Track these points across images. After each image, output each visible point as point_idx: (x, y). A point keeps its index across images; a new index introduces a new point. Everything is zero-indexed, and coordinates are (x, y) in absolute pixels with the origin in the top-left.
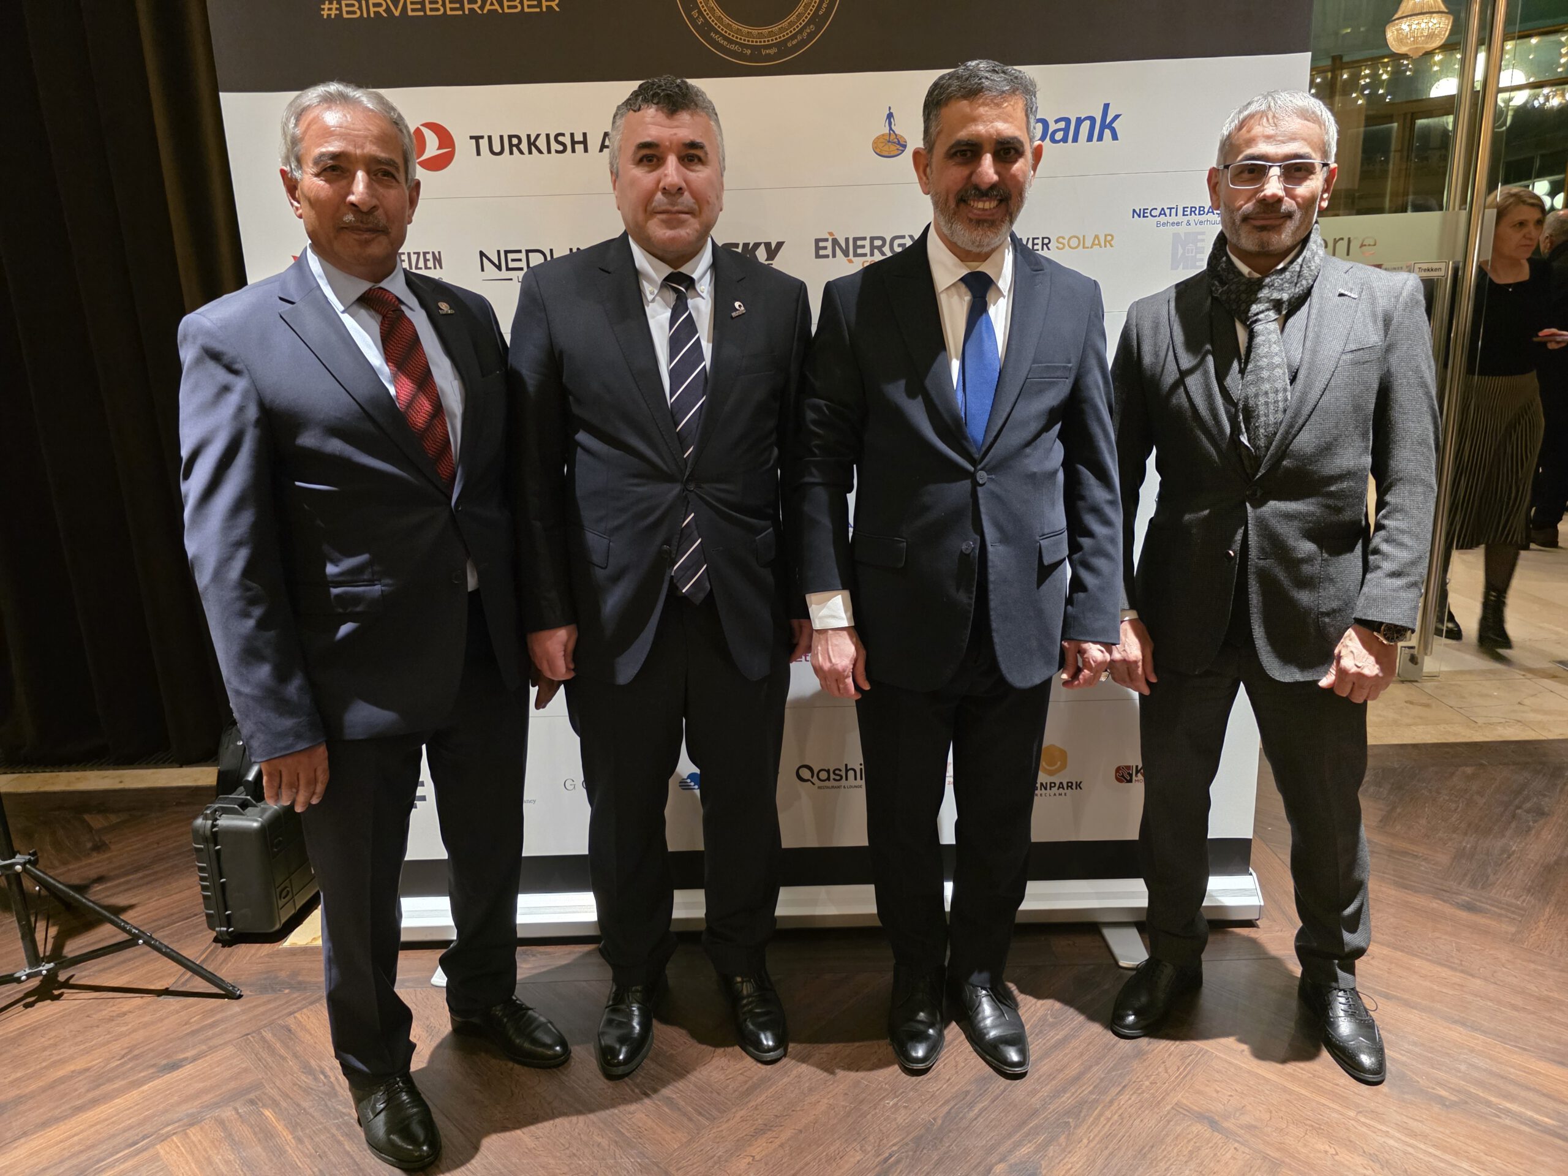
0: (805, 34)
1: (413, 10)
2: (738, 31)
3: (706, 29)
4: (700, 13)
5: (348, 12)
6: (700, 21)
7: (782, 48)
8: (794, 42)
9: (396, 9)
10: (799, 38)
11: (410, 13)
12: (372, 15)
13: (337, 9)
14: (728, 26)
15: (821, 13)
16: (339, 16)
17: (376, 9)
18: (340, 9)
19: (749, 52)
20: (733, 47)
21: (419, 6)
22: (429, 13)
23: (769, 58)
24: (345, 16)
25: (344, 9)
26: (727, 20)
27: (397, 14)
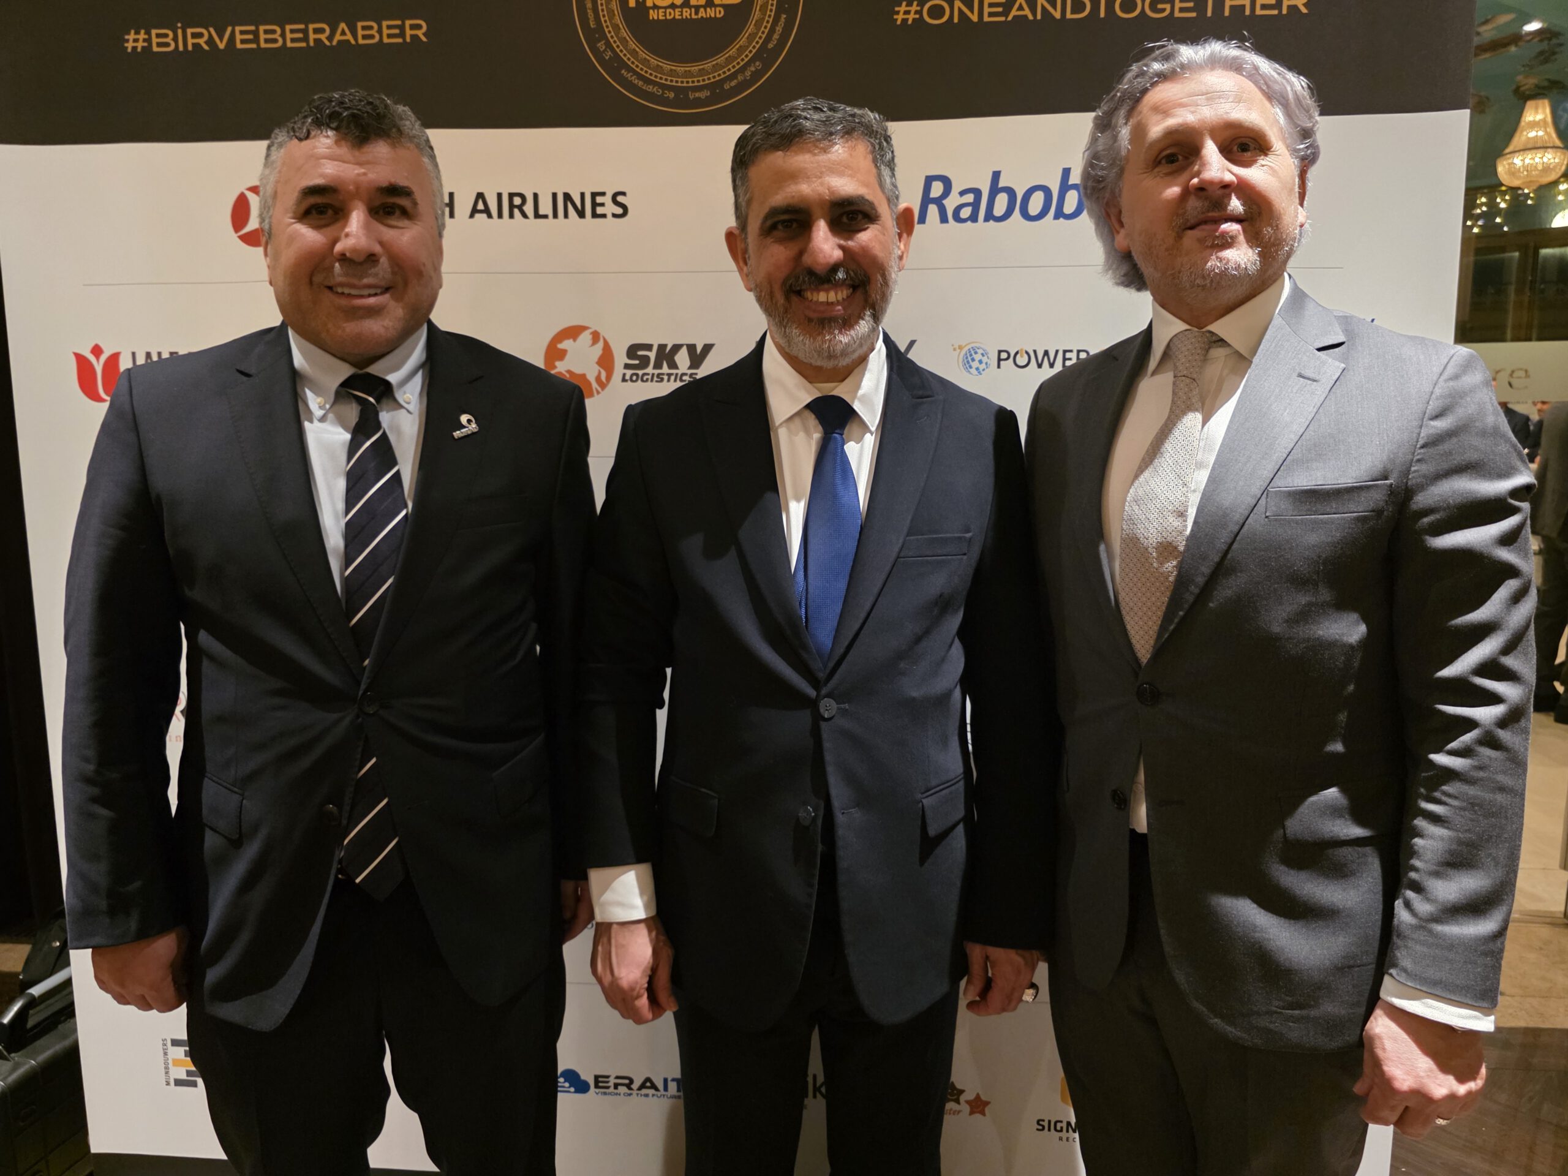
0: (748, 74)
1: (243, 41)
2: (658, 69)
3: (616, 65)
4: (608, 45)
5: (159, 45)
6: (608, 55)
7: (717, 90)
8: (733, 83)
9: (221, 41)
10: (740, 78)
11: (239, 46)
12: (190, 48)
13: (145, 40)
14: (645, 62)
15: (770, 46)
16: (147, 49)
17: (196, 41)
18: (148, 40)
19: (672, 95)
20: (650, 88)
21: (251, 37)
22: (263, 45)
23: (698, 103)
24: (155, 49)
25: (155, 40)
26: (643, 54)
27: (222, 46)
